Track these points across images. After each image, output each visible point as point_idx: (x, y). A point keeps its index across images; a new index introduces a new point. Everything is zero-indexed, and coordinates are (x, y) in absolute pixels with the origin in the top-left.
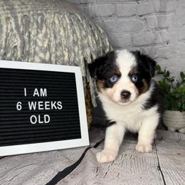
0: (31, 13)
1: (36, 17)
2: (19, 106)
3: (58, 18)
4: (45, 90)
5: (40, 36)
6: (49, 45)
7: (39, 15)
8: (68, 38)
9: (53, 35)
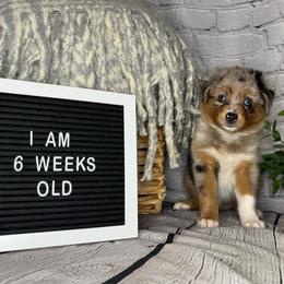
0: (67, 8)
1: (73, 15)
2: (18, 164)
3: (111, 18)
4: (68, 135)
5: (80, 46)
6: (94, 62)
7: (78, 12)
8: (128, 51)
9: (101, 46)
